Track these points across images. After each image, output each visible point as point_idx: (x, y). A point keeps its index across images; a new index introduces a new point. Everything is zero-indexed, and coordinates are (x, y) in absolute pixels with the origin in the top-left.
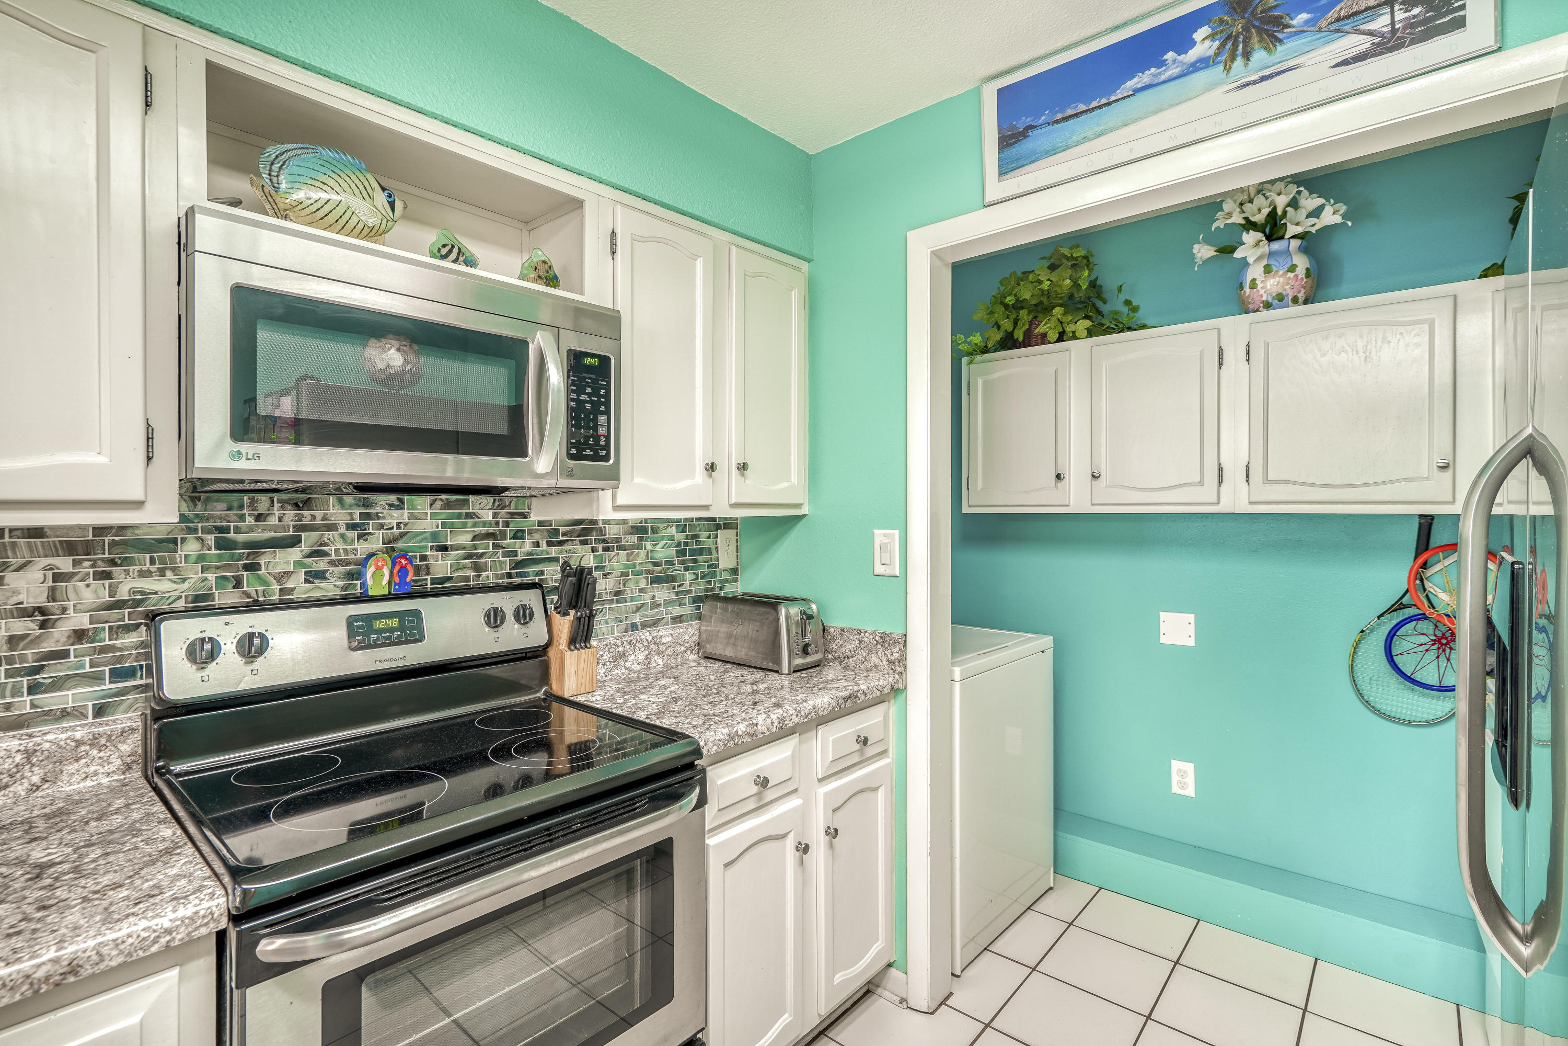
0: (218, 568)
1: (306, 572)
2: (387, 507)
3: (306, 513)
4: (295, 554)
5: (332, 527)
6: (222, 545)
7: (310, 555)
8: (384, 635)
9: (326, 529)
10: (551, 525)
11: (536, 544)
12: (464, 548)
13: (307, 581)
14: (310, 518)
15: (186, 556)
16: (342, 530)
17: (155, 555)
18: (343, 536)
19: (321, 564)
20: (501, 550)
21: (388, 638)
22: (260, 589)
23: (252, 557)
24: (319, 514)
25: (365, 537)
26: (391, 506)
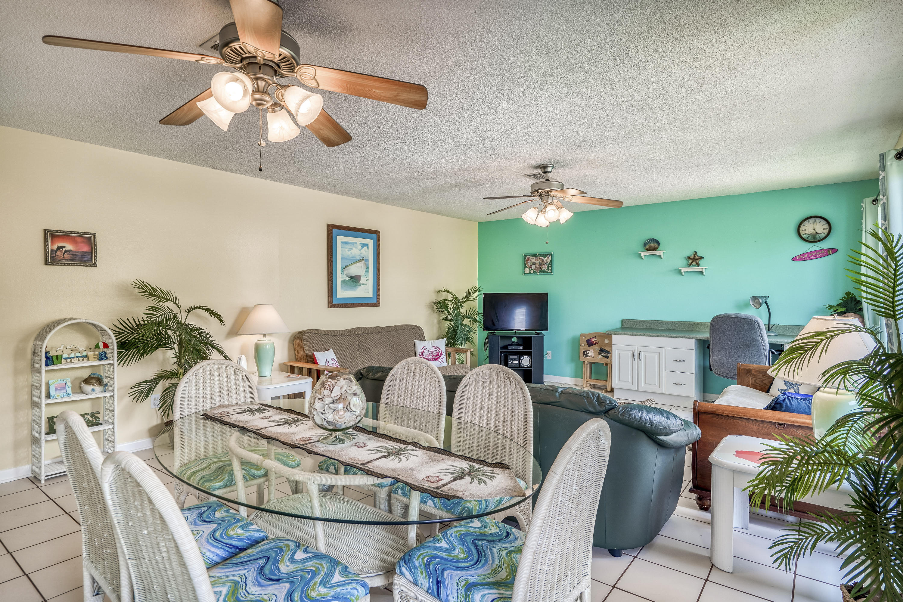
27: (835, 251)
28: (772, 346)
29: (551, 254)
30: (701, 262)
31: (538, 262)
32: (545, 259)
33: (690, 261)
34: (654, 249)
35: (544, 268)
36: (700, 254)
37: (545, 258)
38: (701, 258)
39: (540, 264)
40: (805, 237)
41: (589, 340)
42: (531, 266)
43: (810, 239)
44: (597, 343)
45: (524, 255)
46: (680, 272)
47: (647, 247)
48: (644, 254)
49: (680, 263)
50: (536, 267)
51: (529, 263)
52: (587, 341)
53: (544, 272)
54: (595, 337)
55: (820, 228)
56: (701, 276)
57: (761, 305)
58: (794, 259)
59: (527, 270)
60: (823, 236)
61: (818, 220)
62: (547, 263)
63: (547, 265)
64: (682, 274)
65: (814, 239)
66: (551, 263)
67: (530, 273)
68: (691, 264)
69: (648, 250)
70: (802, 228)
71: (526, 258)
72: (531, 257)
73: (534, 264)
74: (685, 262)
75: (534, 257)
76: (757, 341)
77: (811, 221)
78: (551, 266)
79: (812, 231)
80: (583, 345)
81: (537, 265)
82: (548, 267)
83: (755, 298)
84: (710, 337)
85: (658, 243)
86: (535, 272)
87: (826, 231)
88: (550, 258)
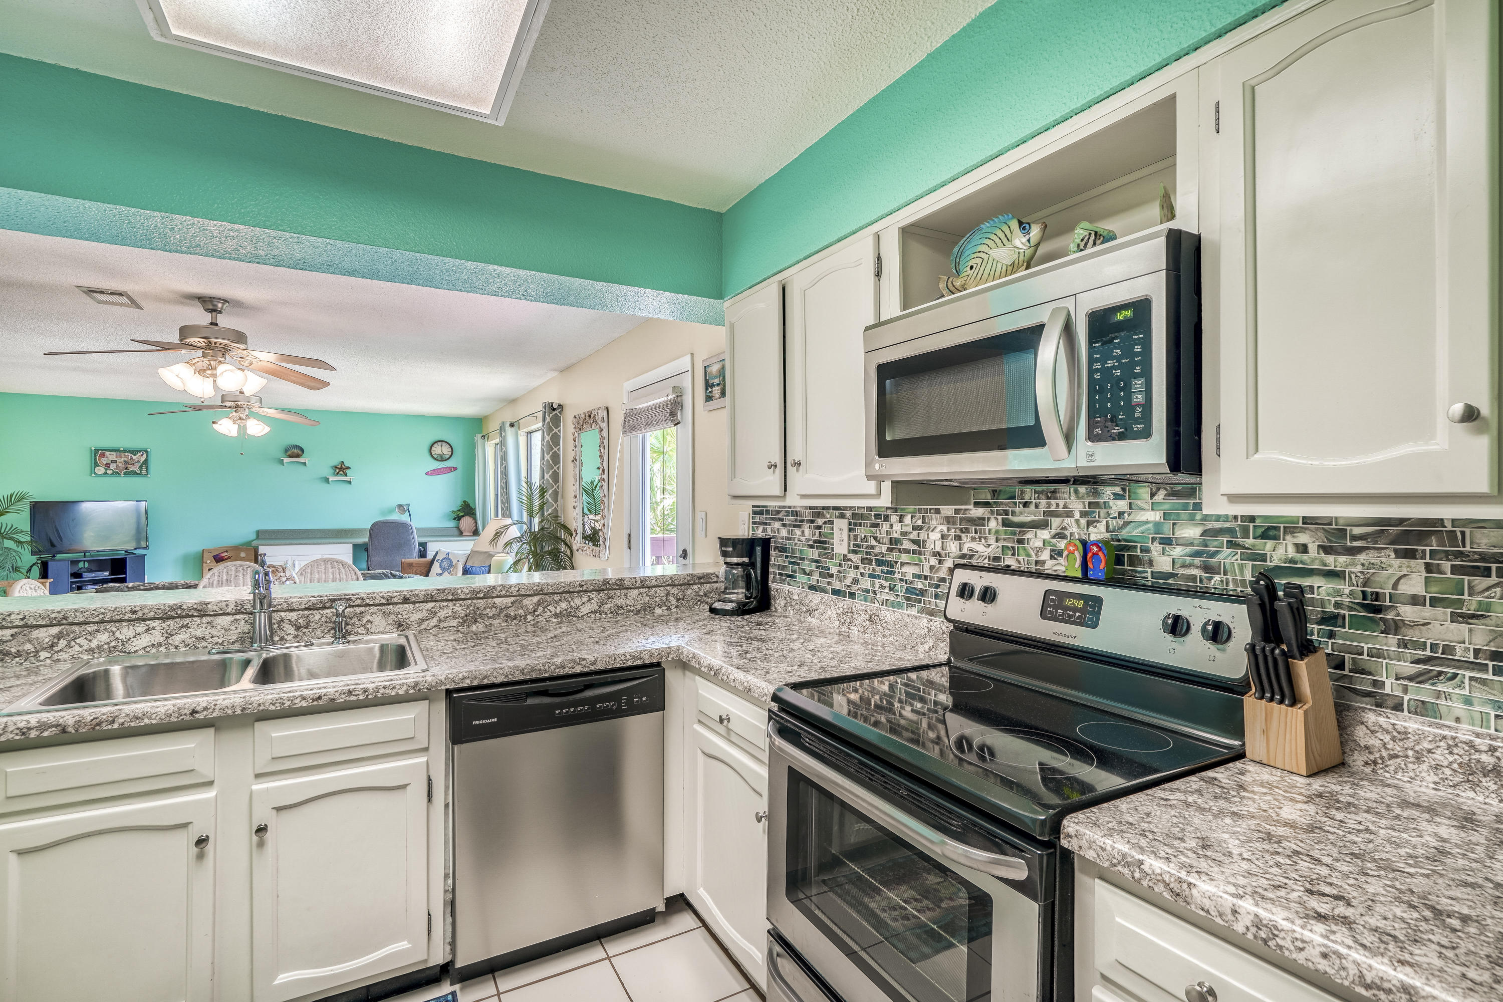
0: (1004, 540)
1: (1052, 550)
2: (1112, 497)
3: (1053, 502)
4: (1045, 534)
5: (1069, 514)
6: (1006, 523)
7: (1054, 537)
8: (1068, 612)
9: (1065, 515)
10: (1330, 524)
11: (1301, 548)
12: (1192, 544)
13: (1052, 557)
14: (1055, 505)
15: (990, 530)
16: (1077, 515)
17: (978, 527)
18: (1077, 521)
19: (1062, 544)
20: (1239, 551)
21: (1070, 616)
22: (1026, 559)
23: (1022, 534)
24: (1061, 503)
25: (1095, 524)
26: (1117, 497)
27: (455, 469)
28: (420, 544)
29: (146, 452)
30: (348, 472)
31: (122, 459)
32: (134, 457)
33: (337, 471)
34: (298, 456)
35: (135, 468)
36: (347, 464)
37: (135, 455)
38: (348, 468)
39: (125, 462)
40: (435, 456)
41: (217, 555)
42: (107, 464)
43: (439, 458)
44: (229, 558)
45: (93, 449)
46: (327, 480)
47: (289, 453)
48: (286, 460)
49: (327, 472)
50: (118, 466)
51: (105, 461)
52: (214, 557)
53: (134, 473)
54: (227, 551)
55: (446, 451)
56: (348, 485)
57: (405, 511)
58: (427, 474)
59: (100, 470)
60: (448, 457)
61: (444, 444)
62: (138, 461)
63: (139, 465)
64: (328, 483)
65: (441, 459)
66: (146, 462)
67: (106, 473)
68: (338, 473)
69: (290, 456)
70: (433, 449)
71: (98, 454)
72: (107, 453)
73: (113, 462)
74: (332, 471)
75: (114, 453)
76: (409, 541)
77: (440, 444)
78: (147, 467)
79: (440, 452)
80: (209, 562)
81: (120, 465)
82: (141, 467)
83: (400, 506)
84: (369, 540)
85: (303, 451)
86: (116, 473)
87: (450, 453)
88: (145, 456)
